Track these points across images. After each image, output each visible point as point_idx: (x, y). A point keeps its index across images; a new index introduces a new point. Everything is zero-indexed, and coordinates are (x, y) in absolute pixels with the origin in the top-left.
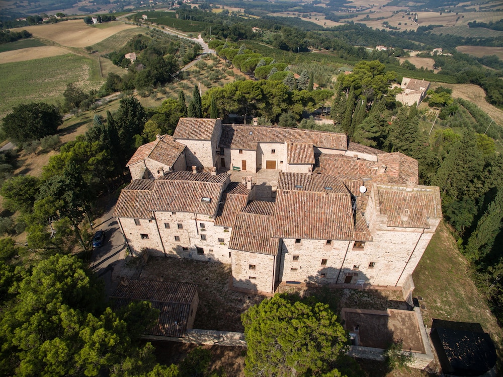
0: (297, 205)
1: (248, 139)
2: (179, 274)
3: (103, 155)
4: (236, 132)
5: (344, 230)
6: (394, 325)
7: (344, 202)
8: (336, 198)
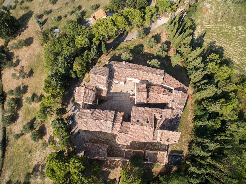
1: (121, 75)
4: (115, 71)
5: (149, 139)
6: (159, 156)
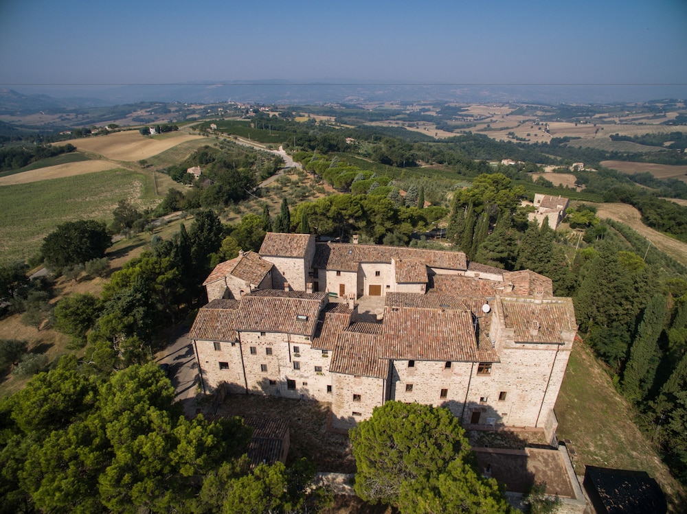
0: (409, 323)
1: (348, 258)
2: (264, 413)
3: (174, 273)
4: (332, 251)
5: (465, 350)
6: (534, 467)
7: (464, 320)
8: (454, 315)
